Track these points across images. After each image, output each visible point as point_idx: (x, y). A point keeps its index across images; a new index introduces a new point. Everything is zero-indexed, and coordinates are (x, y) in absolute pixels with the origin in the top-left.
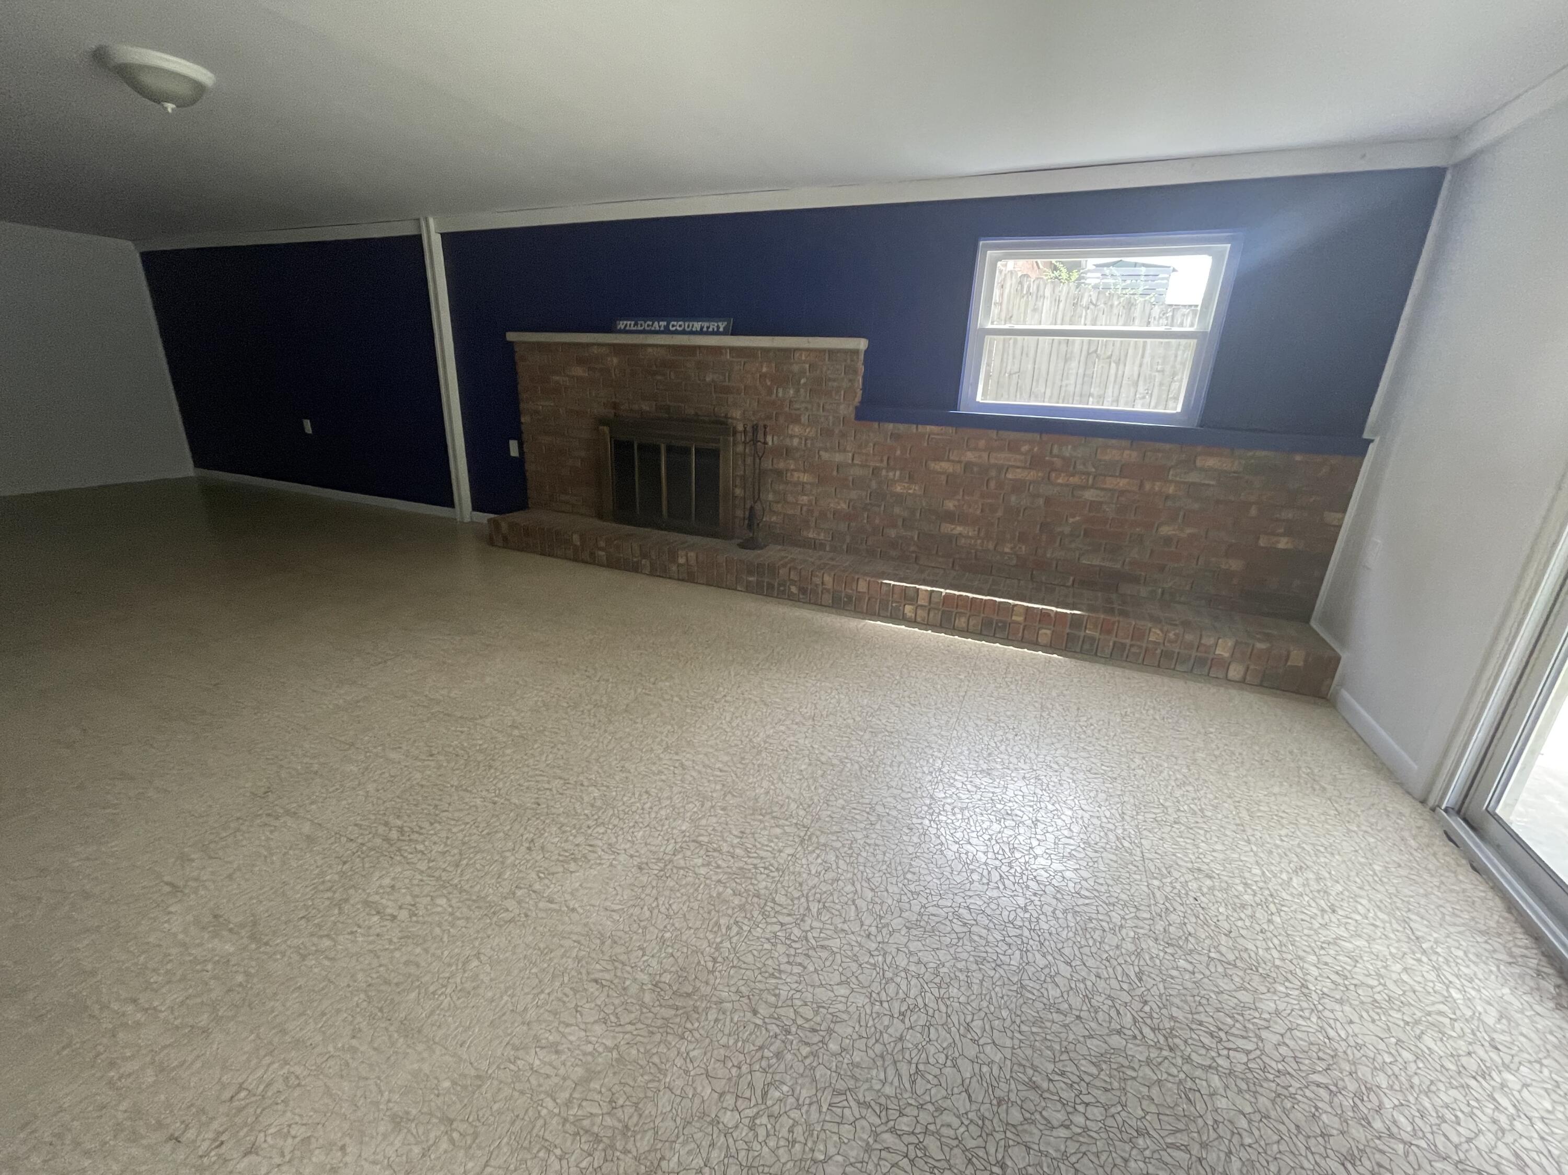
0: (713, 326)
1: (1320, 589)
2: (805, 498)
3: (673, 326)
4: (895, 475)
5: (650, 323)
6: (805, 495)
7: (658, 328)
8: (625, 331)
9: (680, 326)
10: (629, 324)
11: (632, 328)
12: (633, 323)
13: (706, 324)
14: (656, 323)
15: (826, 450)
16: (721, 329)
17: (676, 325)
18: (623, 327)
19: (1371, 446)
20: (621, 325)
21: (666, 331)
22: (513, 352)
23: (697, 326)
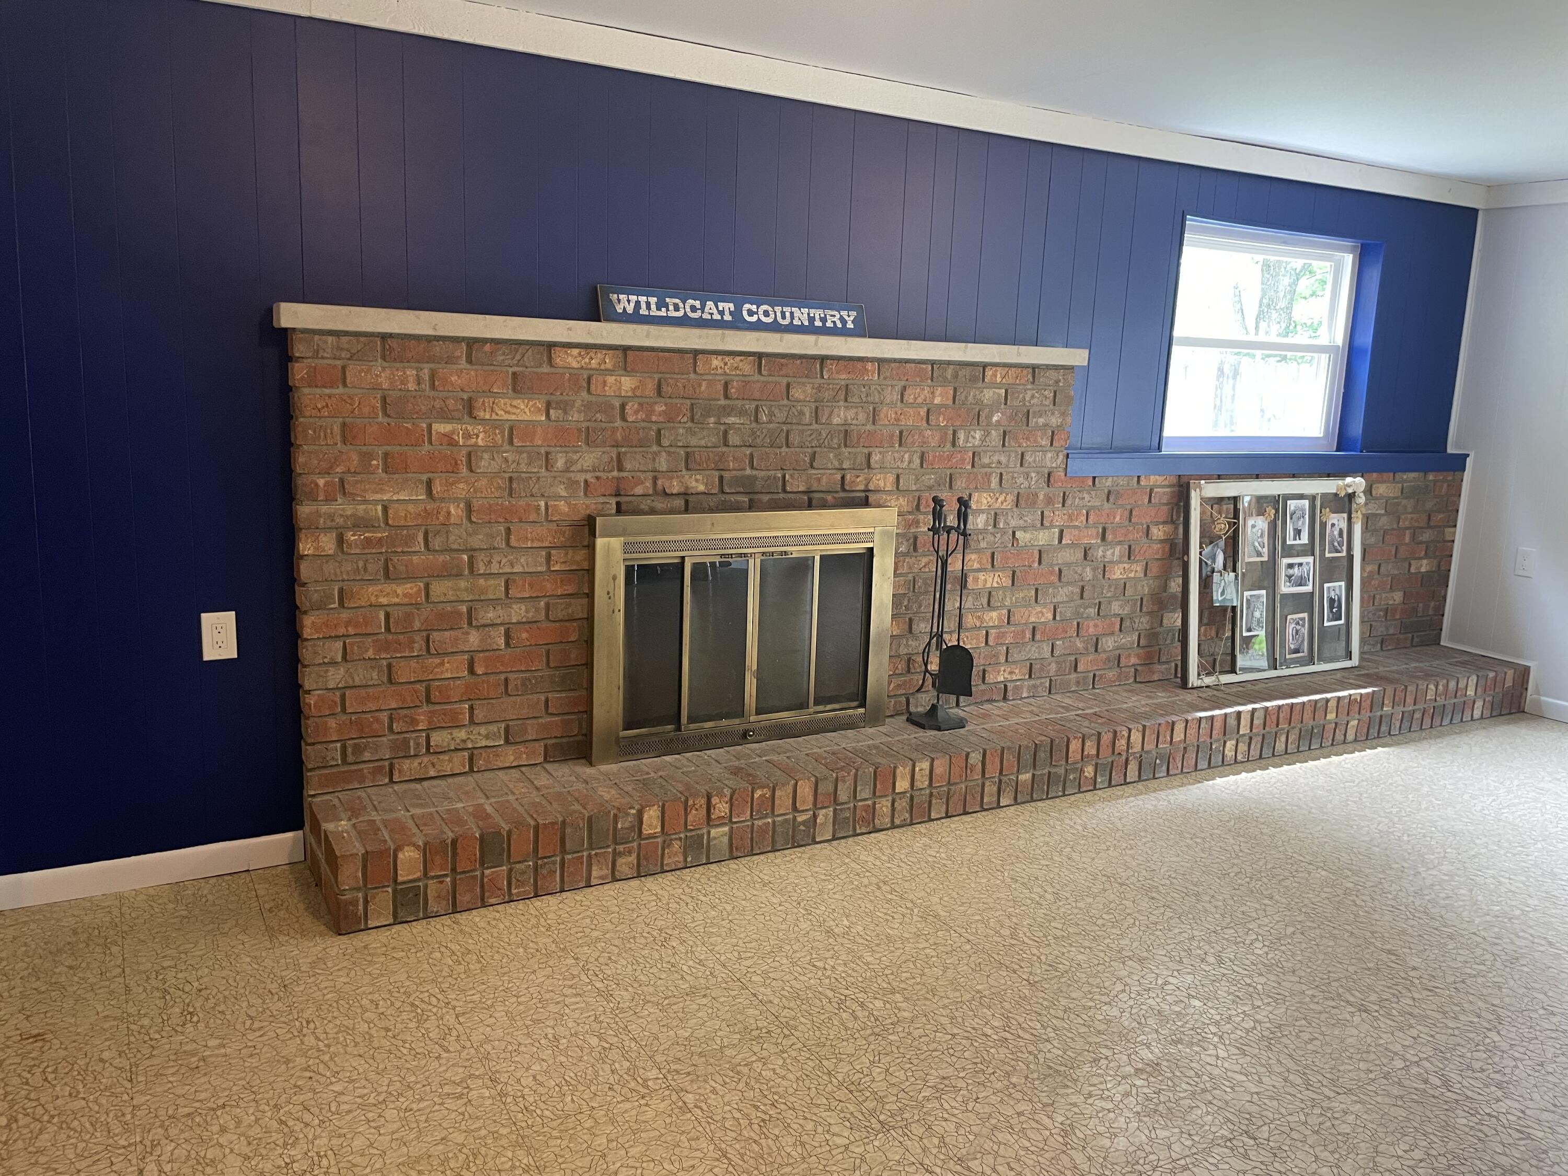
0: (833, 318)
1: (1444, 606)
2: (994, 614)
3: (751, 313)
4: (1113, 554)
5: (697, 304)
6: (995, 609)
7: (717, 317)
8: (636, 318)
9: (766, 314)
10: (648, 303)
11: (654, 312)
12: (653, 300)
13: (817, 313)
14: (710, 304)
15: (1024, 529)
16: (850, 325)
17: (754, 312)
18: (630, 309)
19: (1468, 459)
20: (625, 303)
21: (737, 324)
22: (286, 358)
23: (801, 316)
